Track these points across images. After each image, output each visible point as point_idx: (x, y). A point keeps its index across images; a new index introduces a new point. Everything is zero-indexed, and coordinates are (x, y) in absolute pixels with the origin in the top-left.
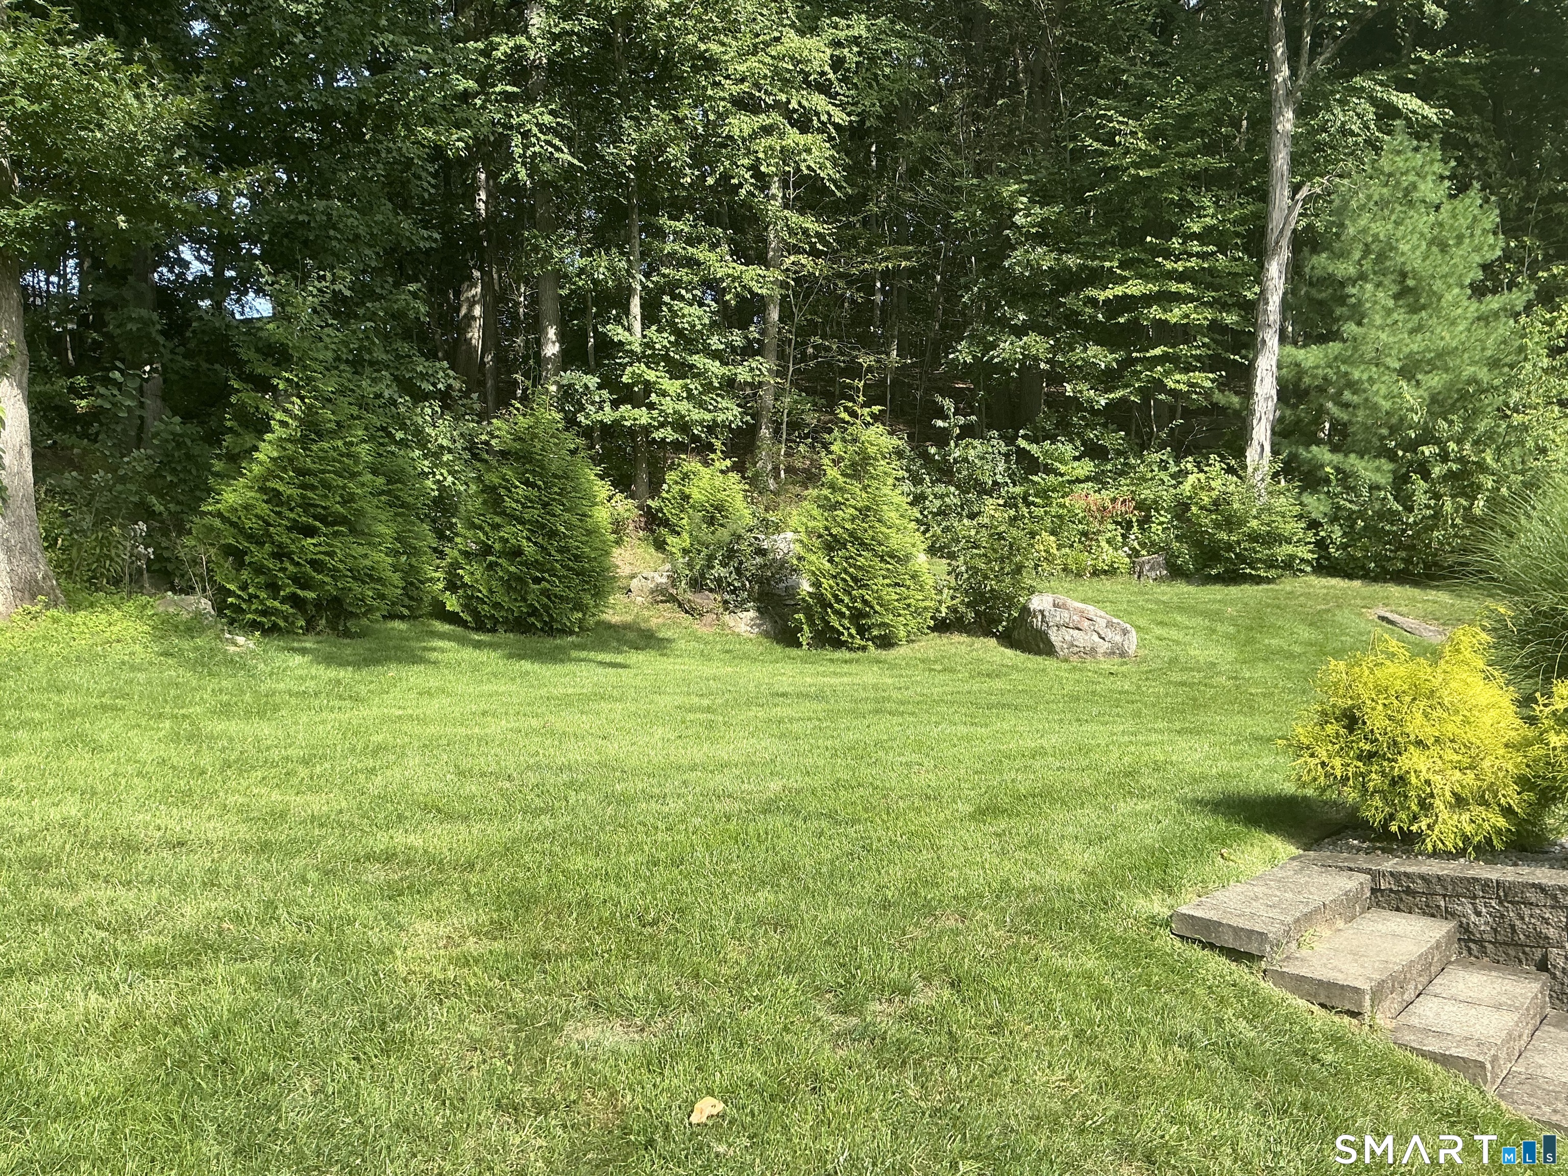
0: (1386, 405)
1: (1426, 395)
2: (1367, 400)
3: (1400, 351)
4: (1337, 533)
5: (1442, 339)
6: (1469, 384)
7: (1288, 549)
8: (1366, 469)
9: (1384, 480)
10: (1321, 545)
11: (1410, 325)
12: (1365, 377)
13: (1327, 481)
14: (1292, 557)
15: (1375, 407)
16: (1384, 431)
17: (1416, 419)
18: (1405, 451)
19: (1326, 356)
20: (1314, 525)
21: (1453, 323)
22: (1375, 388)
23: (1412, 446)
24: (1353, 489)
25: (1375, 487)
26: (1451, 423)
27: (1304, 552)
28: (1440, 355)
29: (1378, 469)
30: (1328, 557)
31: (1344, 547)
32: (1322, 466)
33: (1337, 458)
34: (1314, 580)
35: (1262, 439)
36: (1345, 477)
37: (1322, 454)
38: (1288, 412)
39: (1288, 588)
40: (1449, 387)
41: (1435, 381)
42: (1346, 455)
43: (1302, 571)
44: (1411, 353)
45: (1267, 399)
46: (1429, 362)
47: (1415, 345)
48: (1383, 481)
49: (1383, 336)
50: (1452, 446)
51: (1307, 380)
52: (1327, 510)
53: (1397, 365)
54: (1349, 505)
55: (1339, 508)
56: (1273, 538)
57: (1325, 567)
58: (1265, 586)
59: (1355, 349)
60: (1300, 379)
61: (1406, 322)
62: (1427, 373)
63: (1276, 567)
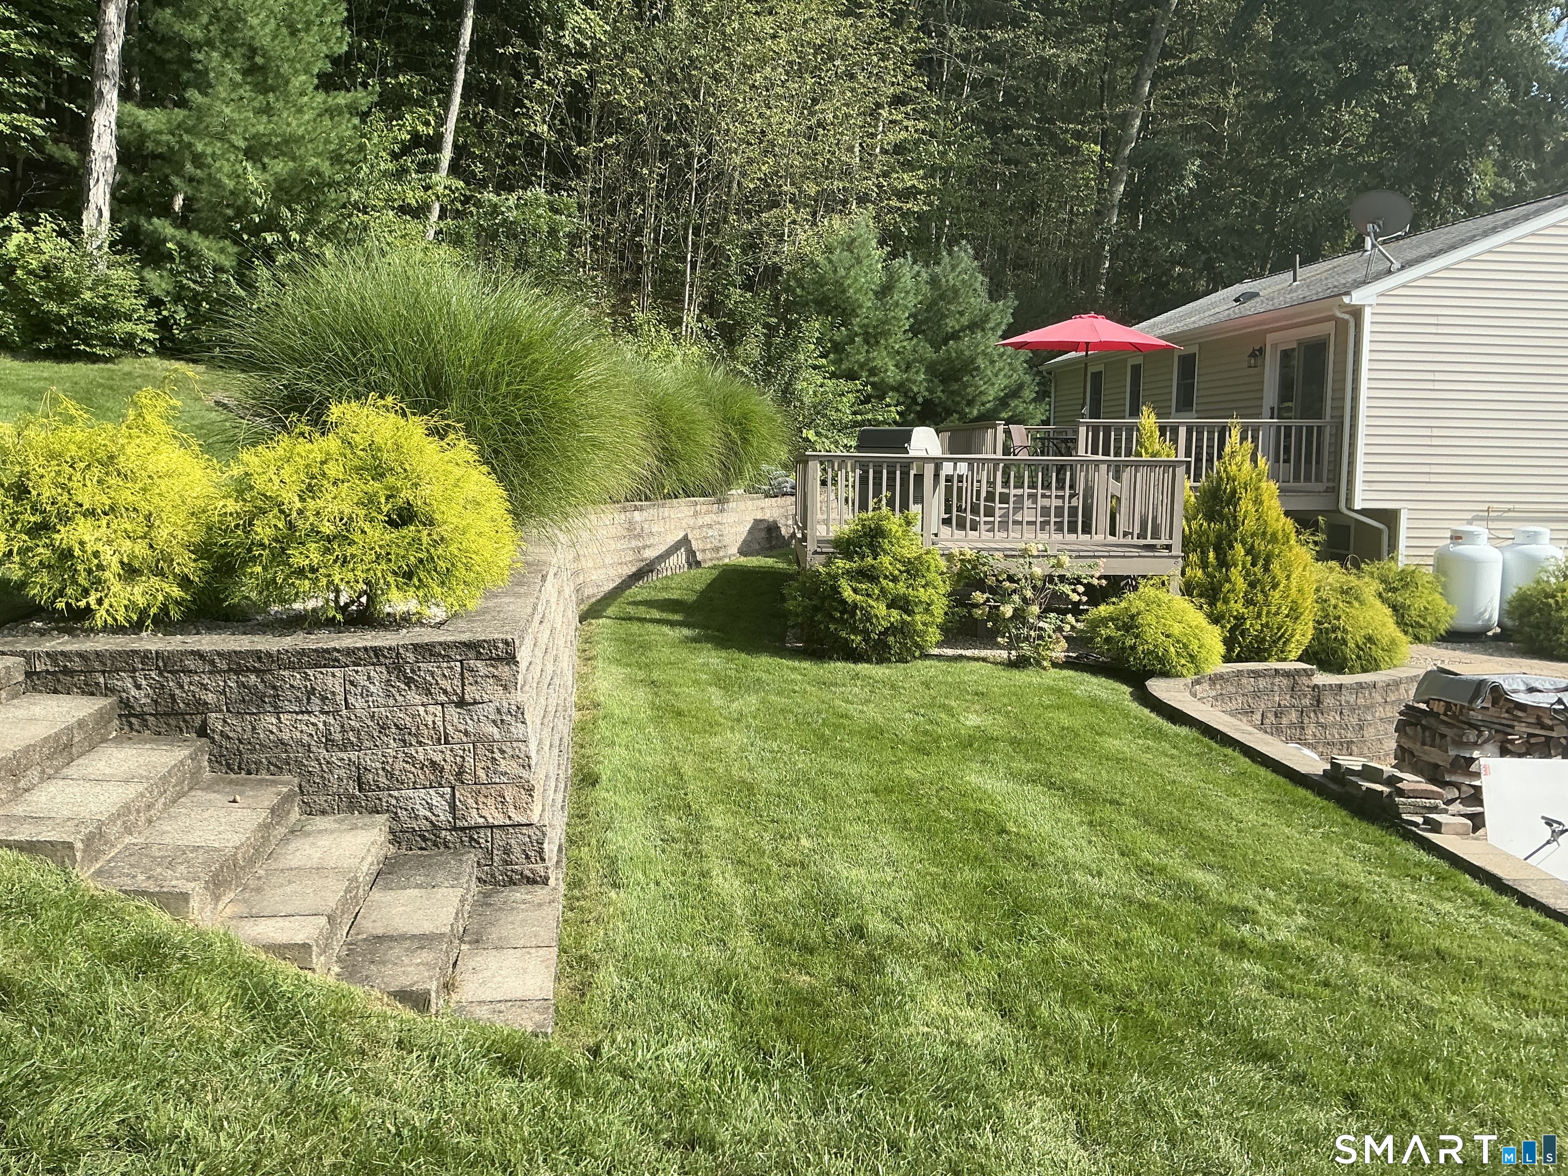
0: (230, 184)
1: (271, 179)
2: (210, 175)
3: (245, 131)
4: (181, 315)
5: (289, 125)
6: (312, 176)
7: (129, 327)
8: (209, 249)
9: (228, 262)
10: (163, 325)
11: (256, 104)
12: (209, 151)
13: (172, 259)
14: (132, 336)
15: (219, 185)
16: (230, 212)
17: (259, 203)
18: (250, 235)
19: (169, 121)
20: (155, 303)
21: (300, 111)
22: (218, 164)
23: (256, 230)
24: (198, 268)
25: (218, 269)
26: (293, 212)
27: (143, 331)
28: (286, 142)
29: (222, 251)
30: (172, 338)
31: (187, 328)
32: (165, 241)
33: (179, 234)
34: (156, 362)
35: (101, 202)
36: (189, 254)
37: (164, 227)
38: (130, 178)
39: (127, 368)
40: (294, 176)
41: (280, 167)
42: (189, 232)
43: (144, 351)
44: (258, 134)
45: (105, 158)
46: (276, 147)
47: (261, 126)
48: (227, 264)
49: (227, 111)
50: (294, 235)
51: (150, 145)
52: (170, 288)
53: (242, 144)
54: (192, 285)
55: (183, 287)
56: (109, 314)
57: (169, 349)
58: (102, 365)
59: (200, 119)
60: (143, 142)
61: (251, 100)
62: (275, 157)
63: (114, 346)
